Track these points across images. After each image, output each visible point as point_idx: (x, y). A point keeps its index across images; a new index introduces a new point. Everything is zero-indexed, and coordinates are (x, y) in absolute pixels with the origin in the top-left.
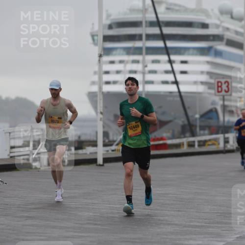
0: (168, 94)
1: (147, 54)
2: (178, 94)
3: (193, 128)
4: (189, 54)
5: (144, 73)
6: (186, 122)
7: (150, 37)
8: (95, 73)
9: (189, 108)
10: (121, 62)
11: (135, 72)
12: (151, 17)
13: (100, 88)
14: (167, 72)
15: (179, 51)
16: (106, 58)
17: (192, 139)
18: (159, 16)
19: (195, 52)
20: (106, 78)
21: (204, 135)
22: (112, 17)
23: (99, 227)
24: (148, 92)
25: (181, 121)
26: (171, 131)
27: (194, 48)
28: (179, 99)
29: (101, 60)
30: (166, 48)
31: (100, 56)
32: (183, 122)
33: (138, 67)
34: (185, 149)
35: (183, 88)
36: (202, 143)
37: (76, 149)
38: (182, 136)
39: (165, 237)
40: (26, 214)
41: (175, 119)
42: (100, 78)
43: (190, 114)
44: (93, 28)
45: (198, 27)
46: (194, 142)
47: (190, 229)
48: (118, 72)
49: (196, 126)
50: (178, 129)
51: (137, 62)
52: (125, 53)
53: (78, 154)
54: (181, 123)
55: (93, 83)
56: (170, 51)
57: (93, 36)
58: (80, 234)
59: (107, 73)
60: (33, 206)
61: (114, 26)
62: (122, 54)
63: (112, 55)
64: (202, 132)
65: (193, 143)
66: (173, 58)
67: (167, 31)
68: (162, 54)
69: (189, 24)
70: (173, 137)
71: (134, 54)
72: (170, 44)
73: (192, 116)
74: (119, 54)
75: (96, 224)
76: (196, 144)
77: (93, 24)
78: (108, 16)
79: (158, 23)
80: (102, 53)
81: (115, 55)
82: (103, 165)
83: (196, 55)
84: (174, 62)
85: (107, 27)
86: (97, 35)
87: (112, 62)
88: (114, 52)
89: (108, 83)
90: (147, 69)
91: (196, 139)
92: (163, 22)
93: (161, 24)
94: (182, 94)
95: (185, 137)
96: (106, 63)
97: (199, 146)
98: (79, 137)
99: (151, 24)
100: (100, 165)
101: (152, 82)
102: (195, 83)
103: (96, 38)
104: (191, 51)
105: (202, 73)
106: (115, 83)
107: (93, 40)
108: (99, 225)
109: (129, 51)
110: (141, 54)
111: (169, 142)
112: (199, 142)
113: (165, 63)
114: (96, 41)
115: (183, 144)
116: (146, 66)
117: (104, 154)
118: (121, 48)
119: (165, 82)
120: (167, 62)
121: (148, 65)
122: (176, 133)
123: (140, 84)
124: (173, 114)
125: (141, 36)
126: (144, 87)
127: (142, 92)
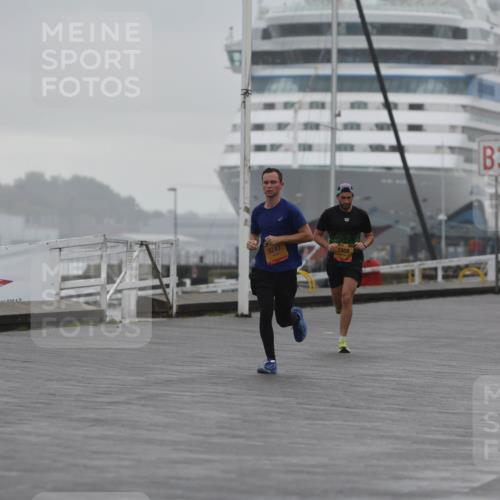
0: (383, 171)
1: (341, 89)
2: (403, 172)
3: (434, 242)
4: (426, 91)
5: (334, 129)
6: (419, 230)
7: (346, 55)
9: (425, 200)
10: (287, 106)
11: (316, 127)
12: (350, 14)
13: (245, 159)
14: (380, 127)
15: (406, 84)
16: (256, 99)
17: (430, 264)
18: (365, 12)
19: (439, 86)
20: (257, 138)
21: (455, 255)
22: (270, 15)
23: (241, 441)
24: (342, 167)
25: (409, 226)
26: (388, 247)
27: (437, 79)
28: (405, 182)
29: (247, 102)
30: (379, 77)
31: (246, 93)
32: (412, 228)
33: (323, 117)
34: (417, 284)
35: (413, 160)
36: (450, 273)
37: (194, 282)
38: (411, 258)
40: (92, 415)
41: (397, 222)
42: (245, 138)
43: (427, 213)
44: (231, 36)
45: (445, 36)
46: (435, 269)
47: (428, 447)
48: (281, 127)
49: (440, 237)
50: (404, 242)
51: (322, 106)
52: (295, 87)
53: (199, 293)
54: (408, 231)
55: (231, 148)
56: (387, 85)
57: (230, 53)
59: (259, 127)
60: (106, 399)
61: (273, 34)
62: (290, 91)
63: (270, 91)
64: (451, 249)
65: (433, 273)
66: (393, 97)
67: (381, 42)
68: (370, 90)
69: (427, 30)
70: (393, 260)
71: (314, 90)
72: (387, 70)
73: (431, 217)
74: (284, 91)
75: (234, 436)
76: (440, 274)
77: (231, 28)
78: (263, 12)
79: (364, 28)
80: (250, 88)
81: (275, 92)
82: (249, 316)
83: (441, 92)
84: (396, 106)
85: (260, 34)
86: (240, 52)
87: (270, 106)
88: (274, 87)
89: (260, 148)
90: (340, 120)
91: (439, 264)
92: (373, 25)
93: (370, 28)
94: (412, 172)
95: (416, 260)
96: (257, 107)
97: (445, 277)
98: (201, 258)
99: (350, 29)
100: (243, 316)
101: (350, 148)
102: (439, 149)
103: (236, 56)
104: (431, 85)
105: (453, 128)
106: (275, 148)
107: (232, 60)
108: (241, 437)
109: (305, 84)
110: (328, 89)
111: (384, 269)
112: (445, 269)
113: (378, 108)
114: (237, 64)
115: (413, 275)
116: (339, 115)
118: (288, 77)
119: (377, 148)
120: (381, 107)
121: (343, 113)
122: (398, 251)
123: (326, 151)
124: (392, 212)
125: (328, 52)
126: (333, 158)
127: (330, 166)
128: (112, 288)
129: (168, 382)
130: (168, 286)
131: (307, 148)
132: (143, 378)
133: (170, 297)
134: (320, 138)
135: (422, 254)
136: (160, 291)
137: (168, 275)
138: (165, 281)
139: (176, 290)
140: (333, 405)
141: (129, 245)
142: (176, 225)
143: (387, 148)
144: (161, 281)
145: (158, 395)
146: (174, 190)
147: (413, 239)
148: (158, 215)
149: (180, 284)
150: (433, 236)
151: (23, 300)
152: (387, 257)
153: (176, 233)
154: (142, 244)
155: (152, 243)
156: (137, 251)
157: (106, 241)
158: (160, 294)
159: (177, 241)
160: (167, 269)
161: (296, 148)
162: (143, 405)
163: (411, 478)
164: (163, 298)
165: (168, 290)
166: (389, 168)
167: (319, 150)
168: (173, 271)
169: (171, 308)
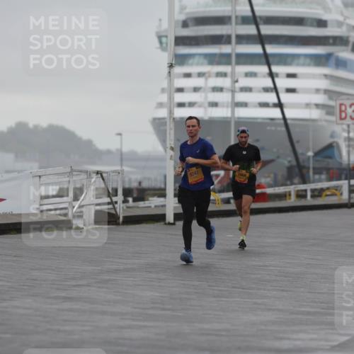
0: (268, 121)
1: (238, 63)
2: (282, 122)
3: (304, 171)
4: (298, 65)
5: (233, 92)
6: (294, 163)
7: (241, 39)
8: (163, 90)
9: (298, 142)
10: (200, 75)
11: (221, 90)
12: (245, 10)
13: (171, 112)
14: (266, 90)
15: (284, 60)
16: (178, 70)
17: (302, 187)
18: (255, 8)
19: (308, 61)
20: (179, 98)
21: (320, 181)
22: (188, 10)
23: (168, 312)
24: (239, 118)
25: (287, 160)
26: (272, 175)
27: (306, 56)
28: (284, 129)
29: (172, 72)
30: (266, 55)
31: (171, 66)
32: (289, 162)
33: (226, 82)
34: (293, 201)
35: (290, 113)
36: (316, 193)
37: (135, 200)
38: (288, 183)
39: (263, 327)
40: (63, 294)
41: (278, 157)
42: (171, 98)
43: (299, 151)
44: (160, 25)
45: (312, 25)
46: (306, 191)
47: (300, 316)
48: (196, 90)
49: (309, 168)
50: (282, 173)
51: (225, 75)
52: (206, 61)
53: (138, 207)
54: (286, 163)
55: (160, 105)
56: (271, 60)
57: (160, 37)
58: (142, 323)
59: (180, 90)
60: (74, 283)
61: (190, 24)
62: (202, 64)
63: (188, 64)
64: (317, 177)
65: (304, 193)
66: (275, 69)
67: (267, 30)
68: (259, 63)
69: (299, 21)
70: (276, 184)
71: (219, 63)
72: (271, 49)
73: (302, 154)
74: (198, 64)
75: (164, 309)
76: (309, 194)
77: (160, 20)
78: (183, 8)
79: (254, 19)
80: (174, 62)
81: (192, 65)
82: (174, 224)
83: (309, 65)
84: (277, 75)
85: (180, 24)
86: (166, 37)
87: (188, 75)
88: (191, 61)
89: (181, 105)
90: (238, 85)
91: (309, 187)
92: (261, 17)
93: (258, 20)
94: (289, 122)
95: (292, 184)
96: (179, 76)
97: (313, 196)
98: (140, 183)
99: (245, 20)
100: (169, 224)
101: (245, 105)
102: (308, 105)
103: (164, 40)
104: (302, 60)
105: (318, 91)
106: (191, 105)
107: (161, 43)
108: (169, 310)
109: (213, 59)
110: (229, 63)
111: (269, 191)
112: (313, 191)
113: (264, 77)
114: (164, 45)
115: (290, 195)
116: (237, 81)
117: (175, 208)
118: (200, 55)
119: (264, 105)
120: (267, 75)
121: (240, 80)
122: (279, 177)
123: (227, 107)
124: (275, 150)
125: (229, 37)
126: (233, 112)
127: (230, 118)
128: (77, 204)
129: (116, 271)
130: (116, 203)
131: (214, 105)
132: (99, 268)
133: (118, 210)
134: (224, 97)
135: (296, 180)
136: (111, 206)
137: (116, 195)
138: (114, 199)
139: (122, 205)
140: (233, 287)
141: (88, 174)
142: (122, 160)
143: (271, 105)
144: (111, 199)
145: (109, 280)
146: (120, 134)
147: (290, 169)
148: (109, 152)
149: (125, 201)
150: (304, 167)
151: (14, 213)
152: (272, 182)
153: (122, 165)
154: (98, 173)
155: (105, 173)
156: (94, 178)
157: (72, 171)
158: (111, 209)
159: (123, 171)
160: (116, 191)
161: (207, 105)
162: (99, 287)
163: (289, 339)
164: (113, 212)
165: (116, 206)
166: (272, 119)
167: (223, 106)
168: (120, 192)
169: (119, 218)
